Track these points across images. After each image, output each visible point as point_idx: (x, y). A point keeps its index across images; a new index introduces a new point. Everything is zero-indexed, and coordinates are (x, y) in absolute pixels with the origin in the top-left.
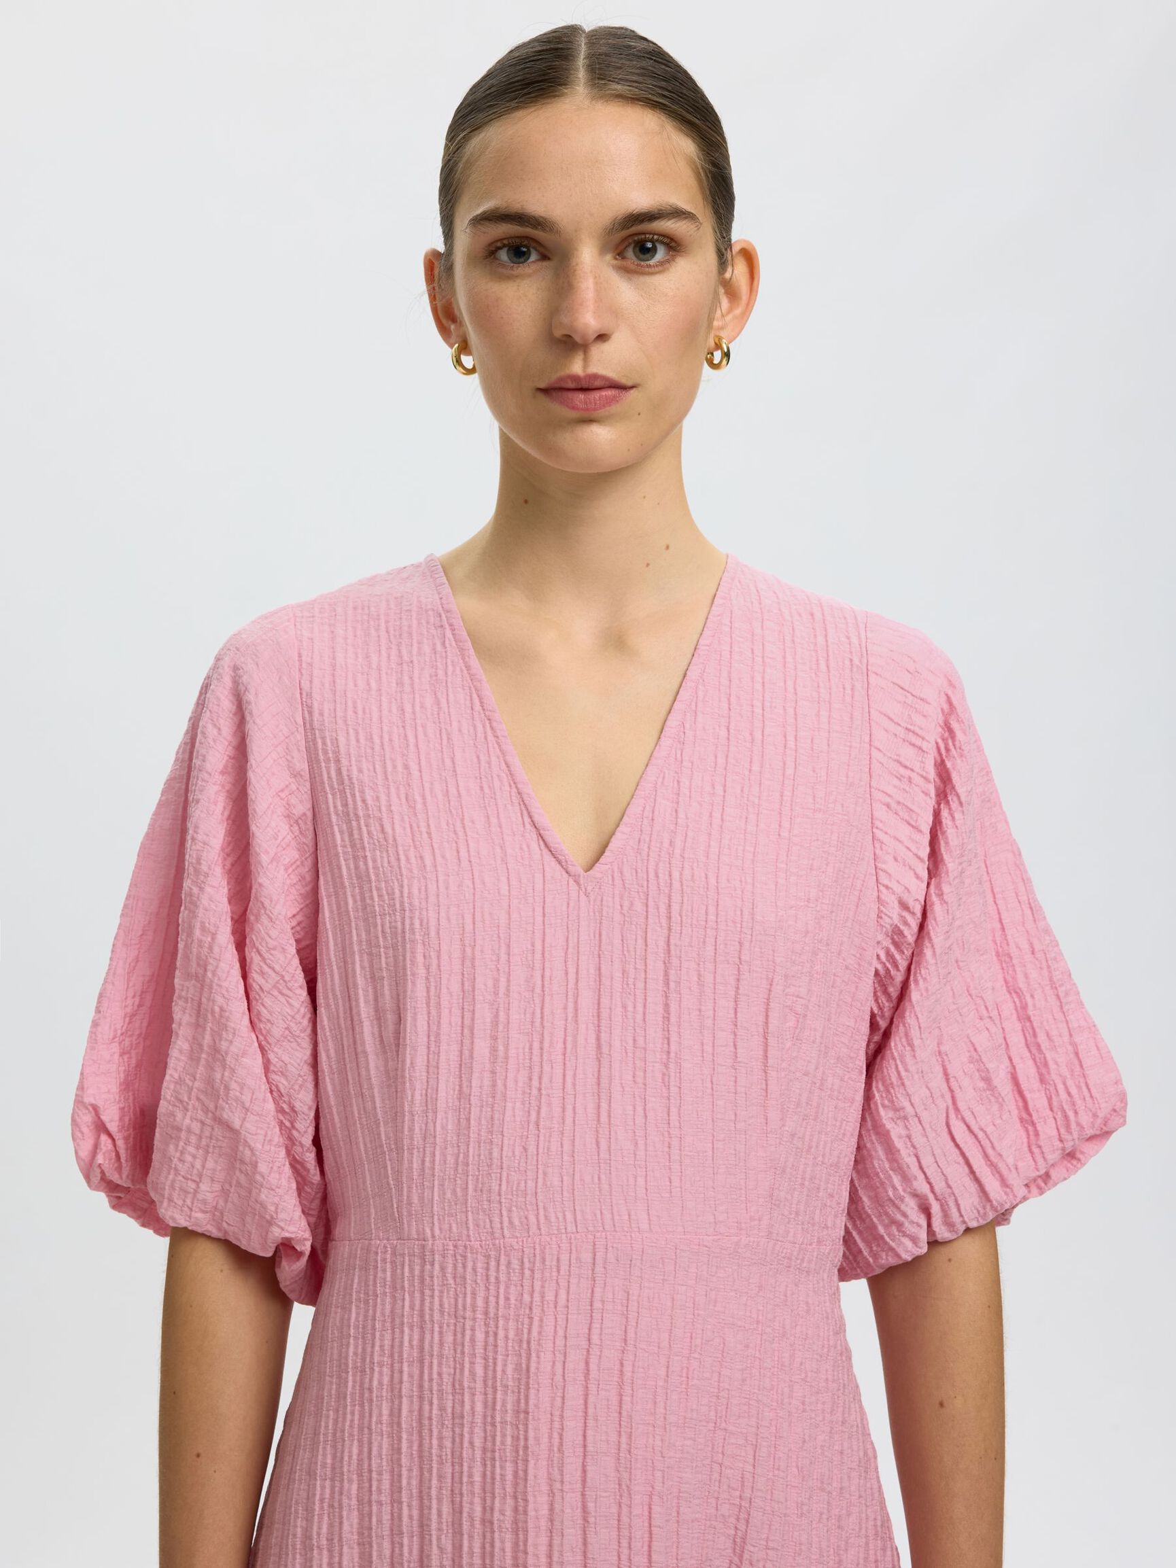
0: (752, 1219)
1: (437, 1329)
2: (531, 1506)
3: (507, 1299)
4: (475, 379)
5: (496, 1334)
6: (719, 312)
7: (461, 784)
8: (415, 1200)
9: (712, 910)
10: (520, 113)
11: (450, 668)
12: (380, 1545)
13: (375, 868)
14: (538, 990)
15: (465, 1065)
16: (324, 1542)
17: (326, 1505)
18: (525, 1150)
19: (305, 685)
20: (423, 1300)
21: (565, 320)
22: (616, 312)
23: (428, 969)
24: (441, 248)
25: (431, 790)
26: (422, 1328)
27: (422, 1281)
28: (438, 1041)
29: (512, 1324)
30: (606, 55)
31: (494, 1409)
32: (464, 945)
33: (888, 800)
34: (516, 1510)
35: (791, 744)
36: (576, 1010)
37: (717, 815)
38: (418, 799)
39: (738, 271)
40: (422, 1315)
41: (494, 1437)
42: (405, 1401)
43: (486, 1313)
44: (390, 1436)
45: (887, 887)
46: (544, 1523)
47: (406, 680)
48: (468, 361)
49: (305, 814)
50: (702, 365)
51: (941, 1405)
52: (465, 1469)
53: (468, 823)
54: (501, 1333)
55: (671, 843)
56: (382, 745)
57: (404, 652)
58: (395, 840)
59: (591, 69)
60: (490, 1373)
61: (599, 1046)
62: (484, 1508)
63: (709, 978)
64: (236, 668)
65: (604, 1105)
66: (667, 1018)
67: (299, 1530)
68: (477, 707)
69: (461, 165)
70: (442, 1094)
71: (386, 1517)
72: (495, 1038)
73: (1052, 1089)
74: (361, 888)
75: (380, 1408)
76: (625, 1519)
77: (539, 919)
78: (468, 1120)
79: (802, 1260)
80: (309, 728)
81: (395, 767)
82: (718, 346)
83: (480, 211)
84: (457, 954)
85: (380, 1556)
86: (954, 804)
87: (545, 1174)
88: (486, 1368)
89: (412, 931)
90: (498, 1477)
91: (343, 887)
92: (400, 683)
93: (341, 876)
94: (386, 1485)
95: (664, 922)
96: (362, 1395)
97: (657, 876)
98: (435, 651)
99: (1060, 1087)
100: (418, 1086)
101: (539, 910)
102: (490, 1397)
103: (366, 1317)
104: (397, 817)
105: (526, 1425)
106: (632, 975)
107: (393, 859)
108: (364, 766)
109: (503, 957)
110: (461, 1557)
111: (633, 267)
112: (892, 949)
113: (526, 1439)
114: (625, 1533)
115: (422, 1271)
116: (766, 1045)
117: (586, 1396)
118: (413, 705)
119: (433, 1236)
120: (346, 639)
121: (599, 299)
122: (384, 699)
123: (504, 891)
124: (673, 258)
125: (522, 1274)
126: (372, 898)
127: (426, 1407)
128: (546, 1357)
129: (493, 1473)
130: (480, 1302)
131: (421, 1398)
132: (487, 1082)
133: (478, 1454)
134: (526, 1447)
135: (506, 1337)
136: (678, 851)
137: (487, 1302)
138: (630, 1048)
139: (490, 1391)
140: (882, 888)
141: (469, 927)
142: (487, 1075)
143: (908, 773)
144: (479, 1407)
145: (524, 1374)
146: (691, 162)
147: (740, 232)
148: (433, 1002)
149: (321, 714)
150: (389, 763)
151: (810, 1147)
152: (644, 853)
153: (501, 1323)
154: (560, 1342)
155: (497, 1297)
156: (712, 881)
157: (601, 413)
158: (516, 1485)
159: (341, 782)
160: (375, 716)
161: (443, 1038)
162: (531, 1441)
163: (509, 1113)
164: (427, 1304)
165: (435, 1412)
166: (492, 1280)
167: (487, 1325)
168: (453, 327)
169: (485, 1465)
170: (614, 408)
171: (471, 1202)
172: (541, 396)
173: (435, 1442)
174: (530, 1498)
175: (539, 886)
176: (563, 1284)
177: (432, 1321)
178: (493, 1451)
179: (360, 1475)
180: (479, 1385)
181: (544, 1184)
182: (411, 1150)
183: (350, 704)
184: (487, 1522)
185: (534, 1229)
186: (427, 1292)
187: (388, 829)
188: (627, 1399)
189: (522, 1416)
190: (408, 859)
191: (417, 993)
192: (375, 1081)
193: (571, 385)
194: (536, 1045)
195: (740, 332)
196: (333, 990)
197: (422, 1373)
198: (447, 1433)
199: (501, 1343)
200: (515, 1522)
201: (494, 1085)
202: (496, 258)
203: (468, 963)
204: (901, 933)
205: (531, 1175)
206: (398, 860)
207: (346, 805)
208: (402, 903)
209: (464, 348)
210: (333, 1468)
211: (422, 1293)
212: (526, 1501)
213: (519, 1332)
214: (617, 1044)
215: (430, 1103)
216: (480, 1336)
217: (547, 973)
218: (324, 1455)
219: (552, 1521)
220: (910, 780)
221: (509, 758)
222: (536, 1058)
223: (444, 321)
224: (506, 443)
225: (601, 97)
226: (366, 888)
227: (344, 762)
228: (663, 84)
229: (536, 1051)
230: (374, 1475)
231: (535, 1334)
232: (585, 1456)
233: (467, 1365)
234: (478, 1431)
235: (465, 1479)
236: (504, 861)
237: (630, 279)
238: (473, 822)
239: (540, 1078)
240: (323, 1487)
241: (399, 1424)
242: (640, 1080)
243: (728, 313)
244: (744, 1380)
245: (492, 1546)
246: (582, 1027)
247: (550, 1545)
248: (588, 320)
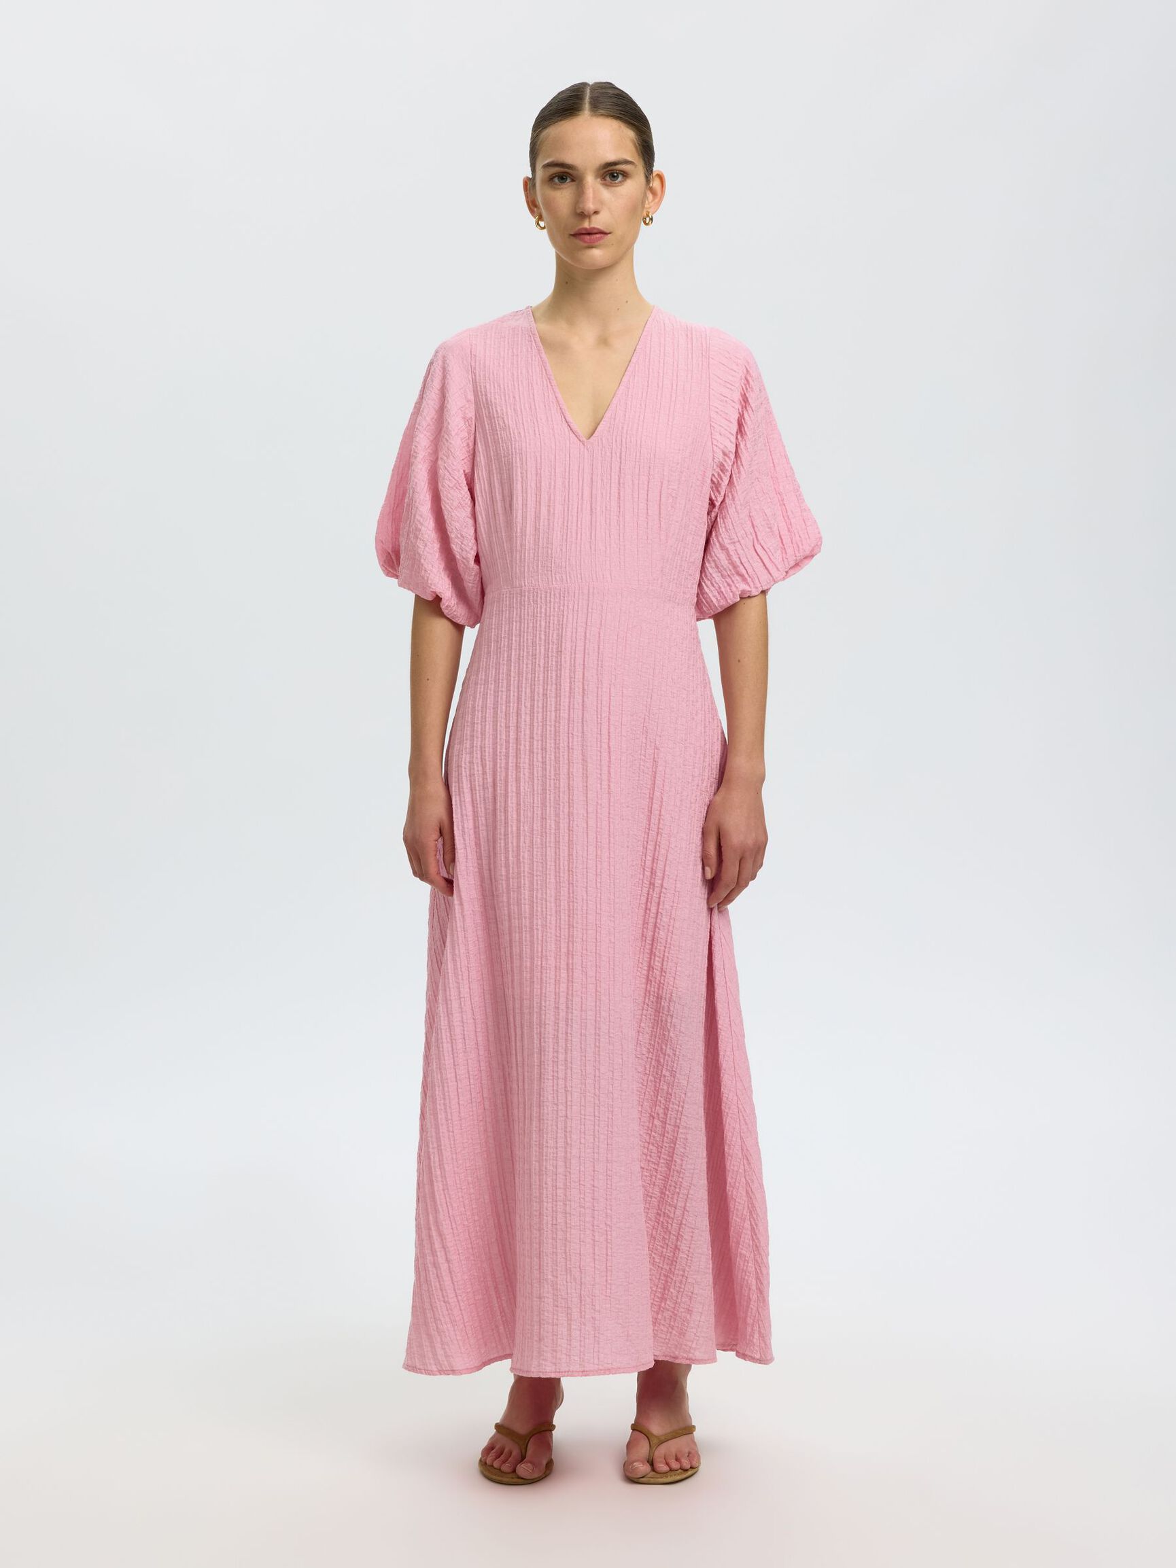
0: (654, 579)
1: (526, 622)
2: (562, 687)
3: (554, 608)
4: (545, 230)
5: (549, 622)
6: (647, 202)
7: (537, 404)
8: (518, 571)
9: (638, 454)
10: (563, 122)
11: (534, 357)
12: (501, 707)
13: (502, 438)
14: (567, 486)
15: (537, 517)
16: (480, 708)
17: (481, 694)
18: (561, 550)
19: (473, 364)
20: (521, 611)
21: (581, 206)
22: (602, 203)
23: (522, 478)
24: (531, 177)
25: (524, 406)
26: (520, 622)
27: (521, 603)
28: (526, 507)
29: (556, 618)
30: (598, 97)
31: (548, 651)
32: (537, 469)
33: (717, 410)
34: (556, 689)
35: (674, 387)
36: (582, 495)
37: (642, 416)
38: (519, 410)
39: (656, 184)
40: (520, 617)
41: (548, 662)
42: (513, 651)
43: (546, 614)
44: (507, 666)
45: (717, 446)
46: (567, 694)
47: (515, 363)
48: (542, 224)
49: (471, 418)
50: (641, 223)
51: (739, 661)
52: (537, 675)
53: (539, 420)
54: (552, 622)
55: (623, 428)
56: (504, 388)
57: (514, 351)
58: (509, 426)
59: (591, 103)
60: (547, 638)
61: (591, 509)
62: (544, 690)
63: (636, 482)
64: (444, 357)
65: (593, 532)
66: (619, 498)
67: (470, 706)
68: (544, 373)
69: (539, 143)
70: (528, 528)
71: (504, 697)
72: (549, 506)
73: (793, 535)
74: (496, 447)
75: (503, 654)
76: (599, 693)
77: (568, 459)
78: (539, 539)
79: (676, 598)
80: (474, 381)
81: (509, 397)
82: (648, 216)
83: (546, 162)
84: (534, 472)
85: (501, 712)
86: (750, 411)
87: (569, 559)
88: (545, 636)
89: (516, 462)
90: (549, 677)
91: (489, 447)
92: (512, 364)
93: (488, 442)
94: (505, 685)
95: (618, 459)
96: (497, 650)
97: (616, 441)
98: (527, 350)
99: (797, 534)
100: (518, 525)
101: (568, 455)
102: (547, 647)
103: (499, 621)
104: (510, 417)
105: (561, 657)
106: (605, 481)
107: (508, 433)
108: (497, 397)
109: (553, 474)
110: (534, 709)
111: (608, 183)
112: (720, 472)
113: (561, 662)
114: (600, 698)
115: (521, 600)
116: (660, 508)
117: (585, 646)
118: (518, 372)
119: (525, 586)
120: (490, 345)
121: (594, 198)
122: (505, 370)
123: (553, 447)
124: (625, 180)
125: (560, 598)
126: (500, 450)
127: (522, 653)
128: (569, 630)
129: (548, 676)
130: (543, 610)
131: (520, 650)
132: (546, 524)
133: (542, 669)
134: (561, 665)
135: (554, 624)
136: (625, 431)
137: (546, 610)
138: (604, 511)
139: (547, 644)
140: (715, 447)
141: (539, 461)
142: (546, 521)
143: (726, 399)
144: (543, 650)
145: (560, 637)
146: (632, 141)
147: (657, 167)
148: (524, 491)
149: (480, 376)
150: (507, 396)
151: (679, 552)
152: (612, 432)
153: (551, 618)
154: (575, 624)
155: (550, 608)
156: (639, 442)
157: (596, 244)
158: (556, 680)
159: (487, 404)
160: (502, 376)
161: (529, 506)
162: (563, 663)
163: (555, 535)
164: (522, 613)
165: (525, 654)
166: (548, 601)
167: (546, 619)
168: (535, 209)
169: (544, 673)
170: (601, 242)
171: (540, 571)
172: (572, 237)
173: (525, 666)
174: (562, 684)
175: (568, 445)
176: (576, 602)
177: (524, 619)
178: (548, 667)
179: (495, 682)
180: (543, 642)
181: (569, 564)
182: (516, 551)
183: (491, 372)
184: (545, 695)
185: (565, 580)
186: (523, 608)
187: (506, 422)
188: (601, 647)
189: (559, 653)
190: (514, 433)
191: (518, 487)
192: (502, 525)
193: (584, 232)
194: (566, 509)
195: (657, 210)
196: (485, 490)
197: (520, 639)
198: (530, 662)
199: (551, 625)
200: (556, 694)
201: (549, 525)
202: (553, 181)
203: (539, 475)
204: (723, 465)
205: (563, 560)
206: (510, 434)
207: (489, 413)
208: (512, 452)
209: (540, 218)
210: (485, 680)
211: (521, 608)
212: (560, 685)
213: (559, 621)
214: (598, 508)
215: (523, 534)
216: (543, 623)
217: (571, 480)
218: (482, 676)
219: (570, 693)
220: (726, 401)
221: (557, 395)
222: (566, 514)
223: (532, 207)
224: (558, 257)
225: (595, 115)
226: (498, 446)
227: (489, 395)
228: (621, 108)
229: (566, 511)
230: (500, 681)
231: (565, 622)
232: (584, 669)
233: (538, 635)
234: (542, 661)
235: (536, 679)
236: (554, 435)
237: (608, 189)
238: (541, 419)
239: (568, 522)
240: (481, 688)
241: (511, 660)
242: (608, 523)
243: (652, 202)
244: (649, 643)
245: (547, 703)
246: (585, 502)
247: (570, 702)
248: (590, 206)
